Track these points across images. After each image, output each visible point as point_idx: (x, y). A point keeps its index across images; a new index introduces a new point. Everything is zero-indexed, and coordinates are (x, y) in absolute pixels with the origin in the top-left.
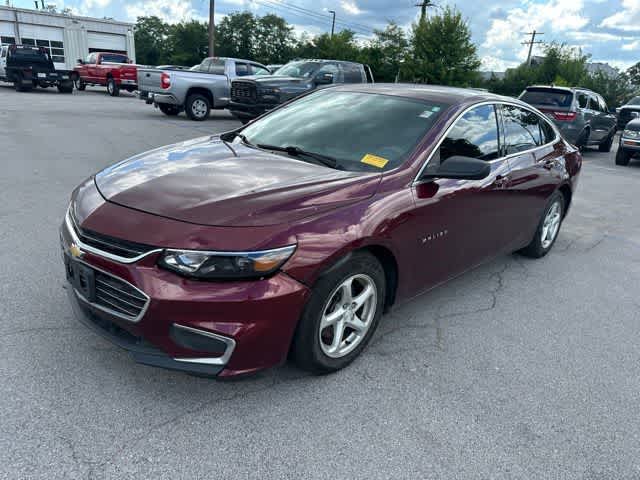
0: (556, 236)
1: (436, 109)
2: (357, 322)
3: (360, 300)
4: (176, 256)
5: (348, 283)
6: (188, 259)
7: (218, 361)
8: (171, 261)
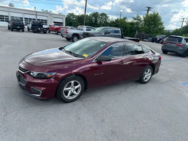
0: (150, 79)
1: (105, 44)
2: (75, 92)
3: (76, 87)
4: (33, 73)
5: (73, 82)
6: (35, 74)
7: (39, 95)
8: (32, 74)
